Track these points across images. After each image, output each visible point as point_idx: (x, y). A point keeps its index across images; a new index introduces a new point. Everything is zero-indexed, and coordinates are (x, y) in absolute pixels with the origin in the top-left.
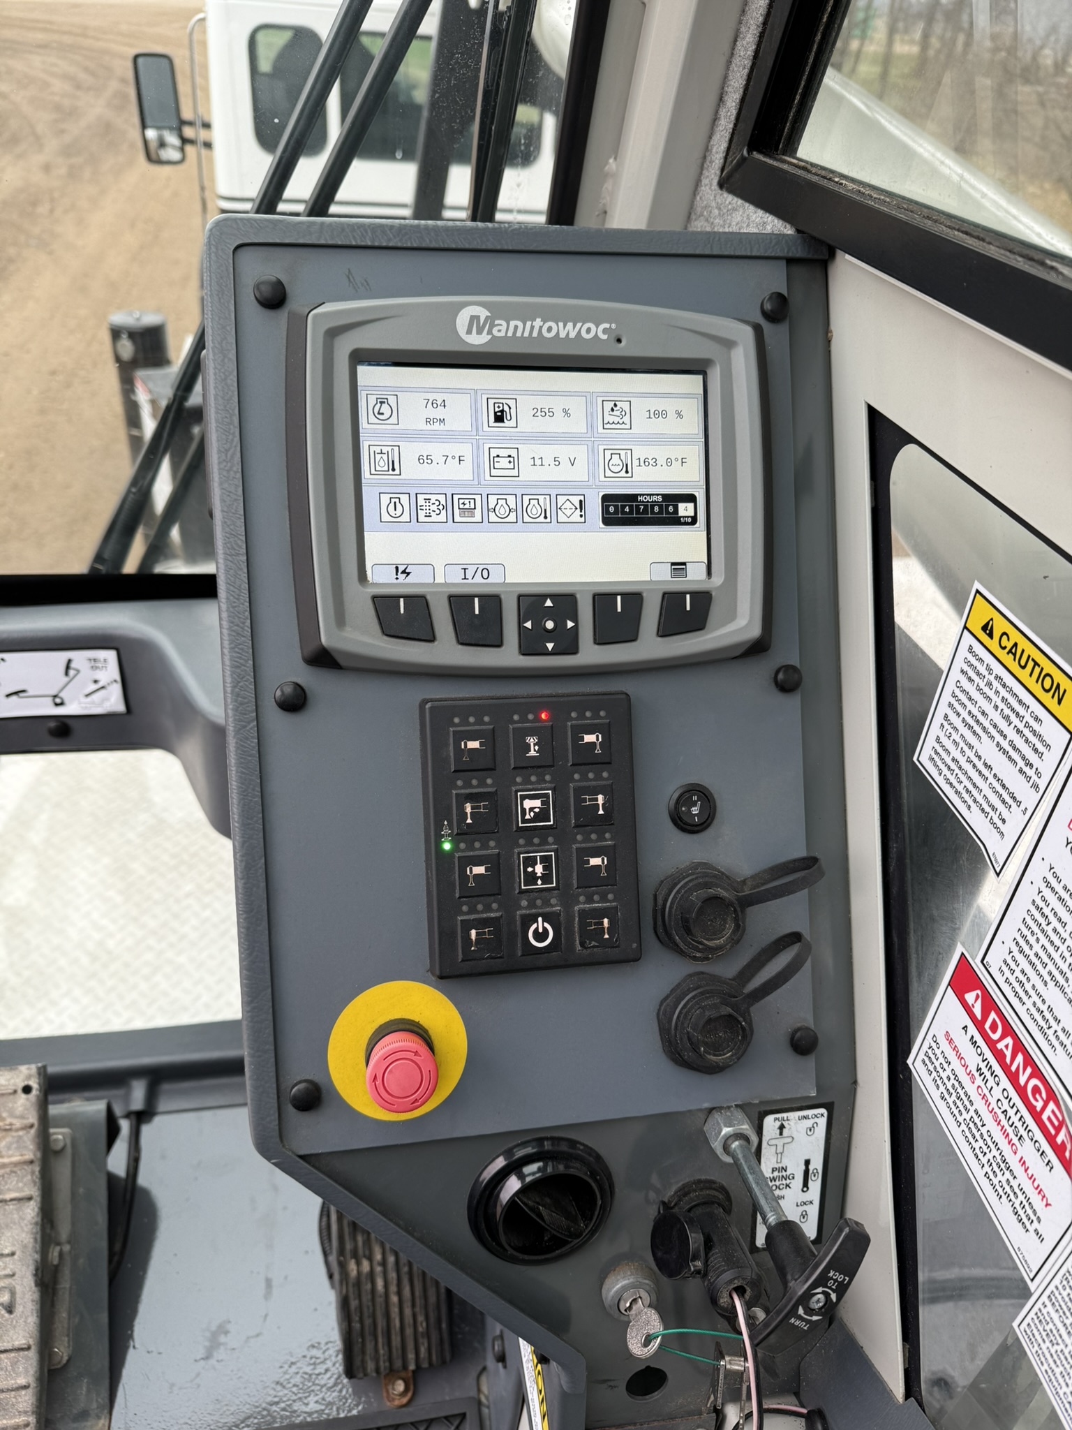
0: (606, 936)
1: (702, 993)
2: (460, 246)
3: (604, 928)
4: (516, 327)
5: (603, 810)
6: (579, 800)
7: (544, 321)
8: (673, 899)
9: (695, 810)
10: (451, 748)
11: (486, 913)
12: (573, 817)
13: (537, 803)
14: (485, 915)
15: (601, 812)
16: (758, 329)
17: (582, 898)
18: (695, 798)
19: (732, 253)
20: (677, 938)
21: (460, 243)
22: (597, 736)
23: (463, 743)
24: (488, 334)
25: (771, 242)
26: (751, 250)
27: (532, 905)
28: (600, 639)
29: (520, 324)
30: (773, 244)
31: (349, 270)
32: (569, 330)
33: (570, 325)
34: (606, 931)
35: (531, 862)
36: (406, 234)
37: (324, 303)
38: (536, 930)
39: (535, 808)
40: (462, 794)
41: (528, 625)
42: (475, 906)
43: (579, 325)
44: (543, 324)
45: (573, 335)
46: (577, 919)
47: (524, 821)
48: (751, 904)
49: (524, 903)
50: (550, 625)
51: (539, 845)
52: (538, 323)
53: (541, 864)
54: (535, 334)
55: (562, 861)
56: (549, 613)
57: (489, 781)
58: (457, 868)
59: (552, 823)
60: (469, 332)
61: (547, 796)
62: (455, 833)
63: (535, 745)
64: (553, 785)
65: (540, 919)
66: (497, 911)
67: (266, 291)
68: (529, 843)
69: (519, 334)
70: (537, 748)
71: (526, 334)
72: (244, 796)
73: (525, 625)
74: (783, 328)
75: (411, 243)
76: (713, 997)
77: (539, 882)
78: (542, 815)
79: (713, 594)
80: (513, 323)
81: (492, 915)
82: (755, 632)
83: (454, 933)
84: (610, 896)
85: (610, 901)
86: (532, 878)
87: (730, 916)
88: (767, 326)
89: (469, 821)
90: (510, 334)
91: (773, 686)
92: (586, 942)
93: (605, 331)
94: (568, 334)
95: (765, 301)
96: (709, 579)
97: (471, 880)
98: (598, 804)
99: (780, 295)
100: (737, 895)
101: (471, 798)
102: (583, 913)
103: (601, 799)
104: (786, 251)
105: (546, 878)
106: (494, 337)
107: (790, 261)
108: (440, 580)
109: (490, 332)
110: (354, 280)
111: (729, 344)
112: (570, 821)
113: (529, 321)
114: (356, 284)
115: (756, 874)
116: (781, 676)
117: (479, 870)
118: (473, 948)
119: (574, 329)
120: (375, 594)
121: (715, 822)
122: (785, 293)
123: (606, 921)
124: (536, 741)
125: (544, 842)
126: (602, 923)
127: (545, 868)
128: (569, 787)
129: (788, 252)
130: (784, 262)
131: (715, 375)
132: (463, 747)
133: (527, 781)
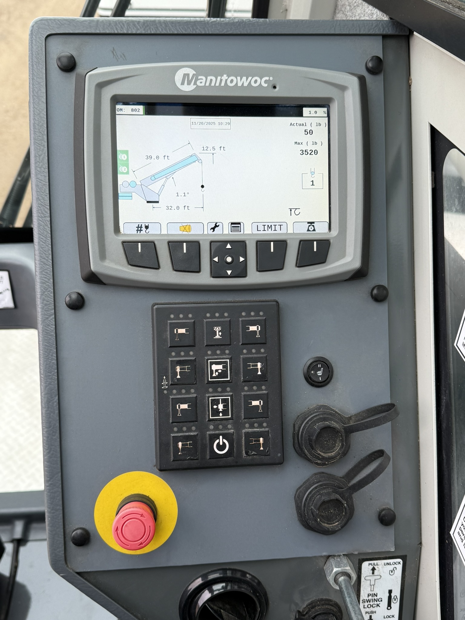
0: (262, 449)
1: (321, 485)
3: (260, 444)
4: (211, 80)
5: (261, 372)
6: (246, 366)
7: (229, 76)
8: (303, 427)
9: (320, 373)
10: (168, 333)
11: (188, 432)
12: (242, 376)
13: (220, 367)
14: (187, 434)
15: (259, 373)
16: (362, 80)
17: (247, 425)
18: (319, 366)
19: (348, 33)
20: (306, 451)
21: (180, 31)
22: (258, 327)
23: (175, 330)
24: (194, 85)
25: (372, 25)
26: (360, 31)
27: (216, 428)
28: (261, 269)
29: (214, 79)
30: (373, 27)
31: (113, 48)
32: (243, 82)
33: (244, 78)
34: (261, 445)
35: (216, 402)
36: (148, 26)
37: (97, 68)
38: (219, 443)
39: (219, 370)
40: (174, 361)
41: (216, 259)
42: (182, 428)
43: (250, 78)
44: (228, 78)
45: (246, 84)
46: (244, 438)
47: (212, 378)
48: (353, 432)
49: (212, 427)
50: (229, 259)
51: (221, 392)
52: (225, 77)
53: (222, 404)
54: (223, 84)
55: (235, 402)
56: (229, 253)
57: (191, 353)
58: (171, 405)
59: (229, 379)
60: (183, 83)
61: (226, 362)
62: (170, 384)
63: (219, 332)
64: (230, 357)
65: (221, 437)
66: (194, 431)
67: (65, 61)
68: (215, 391)
69: (213, 84)
71: (217, 84)
72: (47, 359)
73: (214, 259)
74: (380, 78)
75: (151, 31)
76: (328, 488)
77: (221, 414)
78: (223, 374)
79: (331, 241)
80: (209, 78)
81: (192, 434)
82: (357, 264)
83: (168, 444)
84: (265, 424)
85: (265, 428)
86: (216, 412)
87: (338, 439)
88: (368, 77)
89: (178, 377)
90: (207, 84)
91: (370, 299)
92: (249, 452)
93: (266, 82)
94: (243, 84)
95: (368, 61)
96: (329, 232)
97: (179, 412)
98: (258, 368)
99: (378, 58)
100: (343, 426)
101: (180, 363)
102: (247, 435)
103: (259, 365)
104: (382, 31)
105: (225, 412)
106: (198, 86)
107: (385, 37)
108: (164, 232)
109: (195, 83)
110: (116, 54)
111: (343, 88)
112: (241, 378)
113: (219, 76)
114: (117, 56)
115: (358, 414)
116: (375, 291)
117: (184, 406)
118: (180, 453)
119: (247, 80)
120: (124, 240)
121: (332, 381)
122: (381, 57)
123: (261, 439)
124: (220, 329)
125: (224, 391)
126: (259, 441)
127: (224, 406)
128: (240, 357)
129: (383, 31)
130: (381, 37)
131: (335, 107)
132: (175, 332)
133: (214, 354)
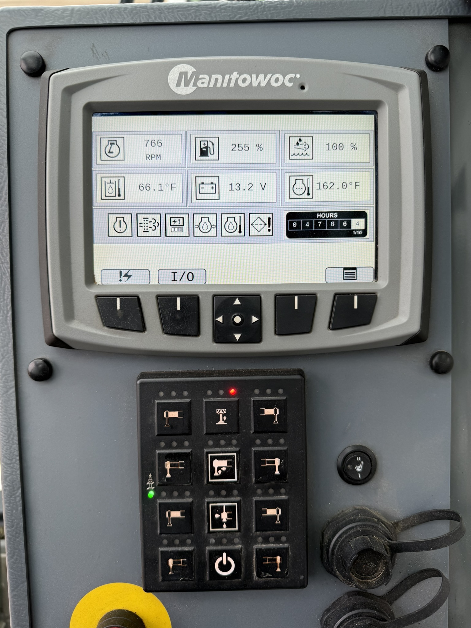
0: (279, 570)
1: (356, 615)
2: (179, 20)
3: (277, 564)
4: (217, 80)
5: (279, 471)
6: (259, 462)
7: (240, 74)
8: (335, 542)
9: (359, 468)
10: (156, 416)
11: (181, 546)
12: (253, 475)
13: (224, 464)
14: (180, 549)
15: (277, 472)
16: (422, 76)
17: (260, 539)
18: (359, 459)
19: (402, 15)
20: (338, 572)
21: (178, 18)
22: (276, 410)
23: (165, 413)
24: (193, 86)
25: (436, 5)
26: (419, 12)
27: (219, 542)
28: (280, 331)
29: (220, 77)
31: (93, 44)
32: (261, 80)
33: (261, 76)
34: (278, 566)
35: (220, 510)
36: (137, 13)
37: (68, 69)
38: (221, 563)
39: (222, 467)
40: (163, 454)
41: (220, 319)
42: (173, 541)
43: (269, 76)
44: (239, 76)
45: (263, 84)
46: (255, 556)
47: (213, 477)
48: (401, 551)
49: (213, 541)
50: (238, 320)
51: (226, 496)
52: (235, 75)
53: (226, 511)
54: (232, 85)
55: (244, 509)
56: (238, 310)
57: (186, 443)
58: (158, 511)
59: (236, 480)
60: (178, 85)
61: (232, 457)
62: (157, 484)
63: (223, 416)
64: (238, 449)
65: (225, 555)
66: (190, 545)
68: (218, 494)
69: (219, 85)
70: (225, 418)
71: (225, 85)
73: (217, 319)
74: (444, 76)
75: (140, 20)
76: (365, 619)
77: (225, 526)
78: (228, 473)
79: (379, 295)
80: (214, 77)
81: (186, 549)
82: (415, 328)
83: (156, 560)
84: (284, 539)
85: (283, 543)
86: (218, 523)
87: (382, 561)
88: (430, 75)
89: (168, 475)
90: (212, 85)
91: (428, 369)
92: (261, 573)
93: (290, 80)
94: (260, 83)
95: (429, 53)
96: (376, 281)
97: (169, 522)
98: (275, 466)
99: (443, 48)
100: (389, 543)
101: (170, 457)
102: (260, 552)
103: (277, 462)
104: (448, 11)
105: (230, 524)
106: (198, 88)
107: (453, 21)
108: (154, 282)
109: (195, 84)
110: (97, 52)
111: (396, 87)
112: (252, 479)
113: (227, 74)
114: (98, 55)
116: (436, 359)
117: (176, 514)
118: (170, 573)
119: (265, 79)
120: (98, 294)
122: (447, 46)
123: (278, 558)
124: (225, 412)
125: (229, 494)
126: (275, 560)
127: (229, 516)
128: (251, 450)
129: (450, 12)
130: (446, 22)
131: (384, 114)
132: (165, 416)
133: (217, 444)
